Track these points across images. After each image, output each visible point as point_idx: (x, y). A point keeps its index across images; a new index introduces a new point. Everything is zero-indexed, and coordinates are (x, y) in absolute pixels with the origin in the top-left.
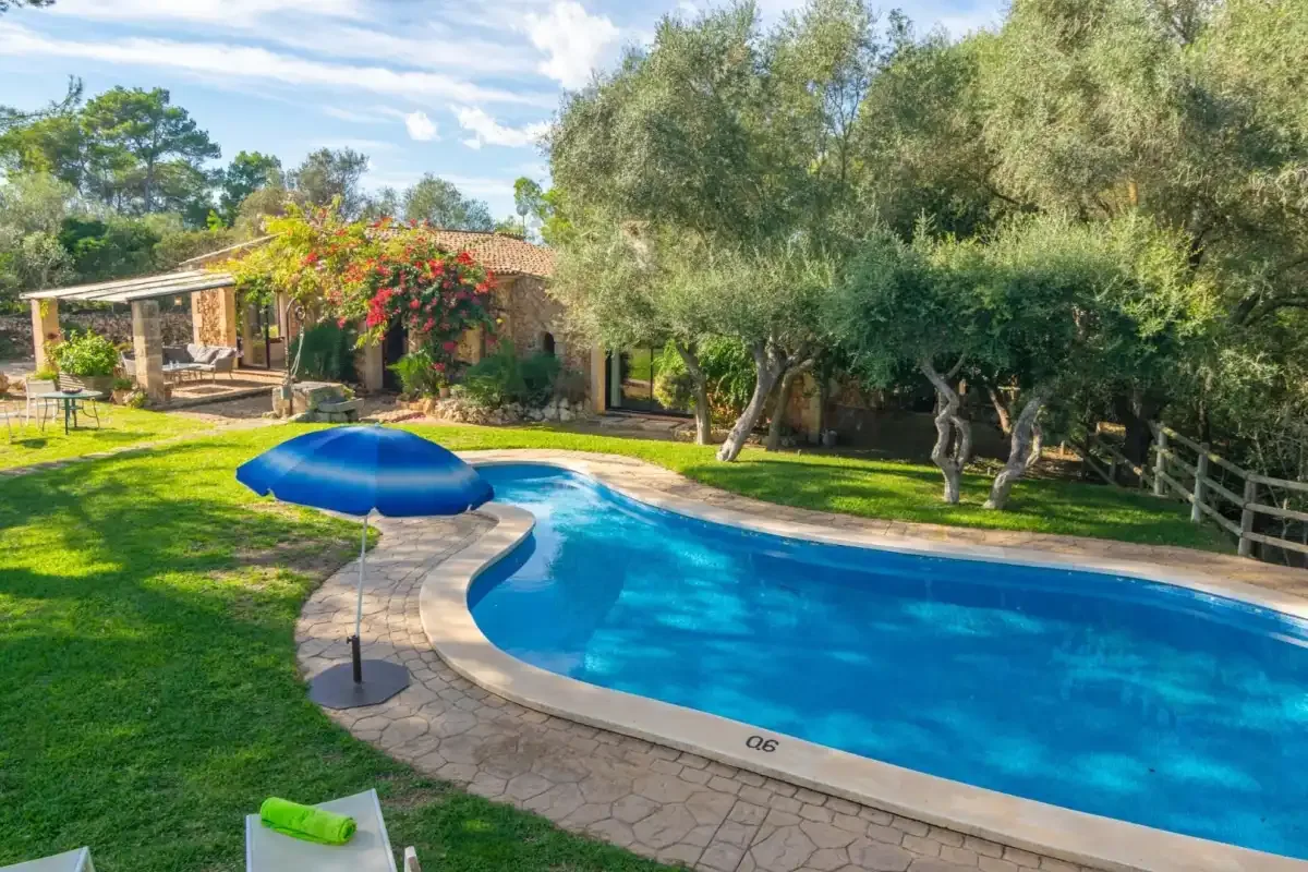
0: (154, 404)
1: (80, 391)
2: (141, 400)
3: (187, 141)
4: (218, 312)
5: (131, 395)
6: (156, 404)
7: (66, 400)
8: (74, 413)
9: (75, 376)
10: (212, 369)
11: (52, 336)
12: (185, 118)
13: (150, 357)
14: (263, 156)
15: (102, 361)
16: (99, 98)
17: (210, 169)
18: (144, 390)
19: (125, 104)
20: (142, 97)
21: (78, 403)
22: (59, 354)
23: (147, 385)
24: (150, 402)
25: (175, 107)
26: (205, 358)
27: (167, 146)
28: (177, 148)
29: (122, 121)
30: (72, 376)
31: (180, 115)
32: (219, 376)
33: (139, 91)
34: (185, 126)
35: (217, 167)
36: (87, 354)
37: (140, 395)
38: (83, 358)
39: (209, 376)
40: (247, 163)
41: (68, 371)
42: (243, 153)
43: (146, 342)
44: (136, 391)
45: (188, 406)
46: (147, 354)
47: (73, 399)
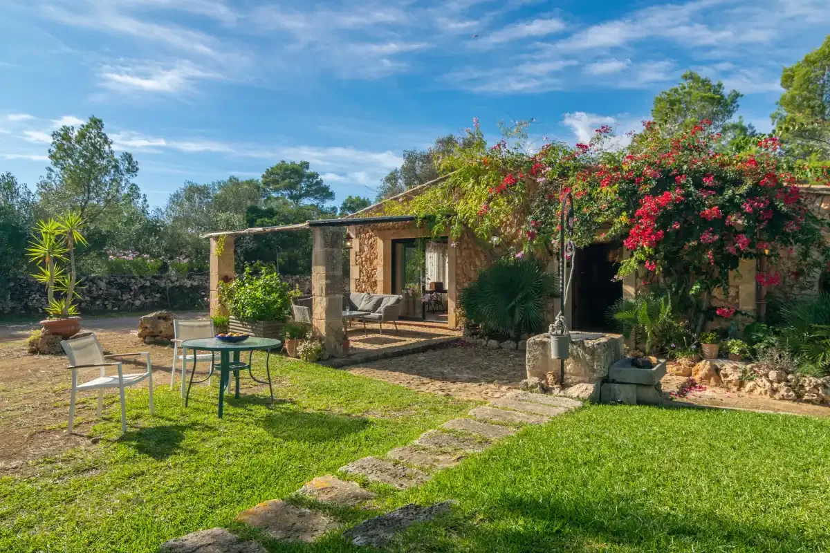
0: (332, 357)
1: (246, 337)
2: (318, 351)
3: (317, 192)
4: (375, 262)
5: (306, 344)
6: (333, 357)
7: (225, 352)
8: (236, 374)
9: (243, 320)
10: (380, 317)
11: (226, 279)
12: (317, 178)
13: (332, 296)
14: (362, 198)
15: (276, 302)
16: (272, 168)
17: (329, 206)
18: (321, 339)
19: (286, 170)
20: (295, 166)
21: (244, 357)
22: (231, 295)
23: (323, 333)
24: (327, 355)
25: (312, 171)
26: (369, 306)
27: (307, 194)
28: (312, 195)
29: (283, 179)
30: (242, 321)
31: (314, 176)
32: (385, 326)
33: (293, 163)
34: (317, 182)
35: (333, 206)
36: (259, 294)
37: (316, 345)
38: (255, 298)
39: (376, 326)
40: (352, 202)
41: (237, 315)
42: (350, 197)
43: (327, 277)
44: (312, 340)
45: (369, 360)
46: (327, 294)
47: (237, 352)
